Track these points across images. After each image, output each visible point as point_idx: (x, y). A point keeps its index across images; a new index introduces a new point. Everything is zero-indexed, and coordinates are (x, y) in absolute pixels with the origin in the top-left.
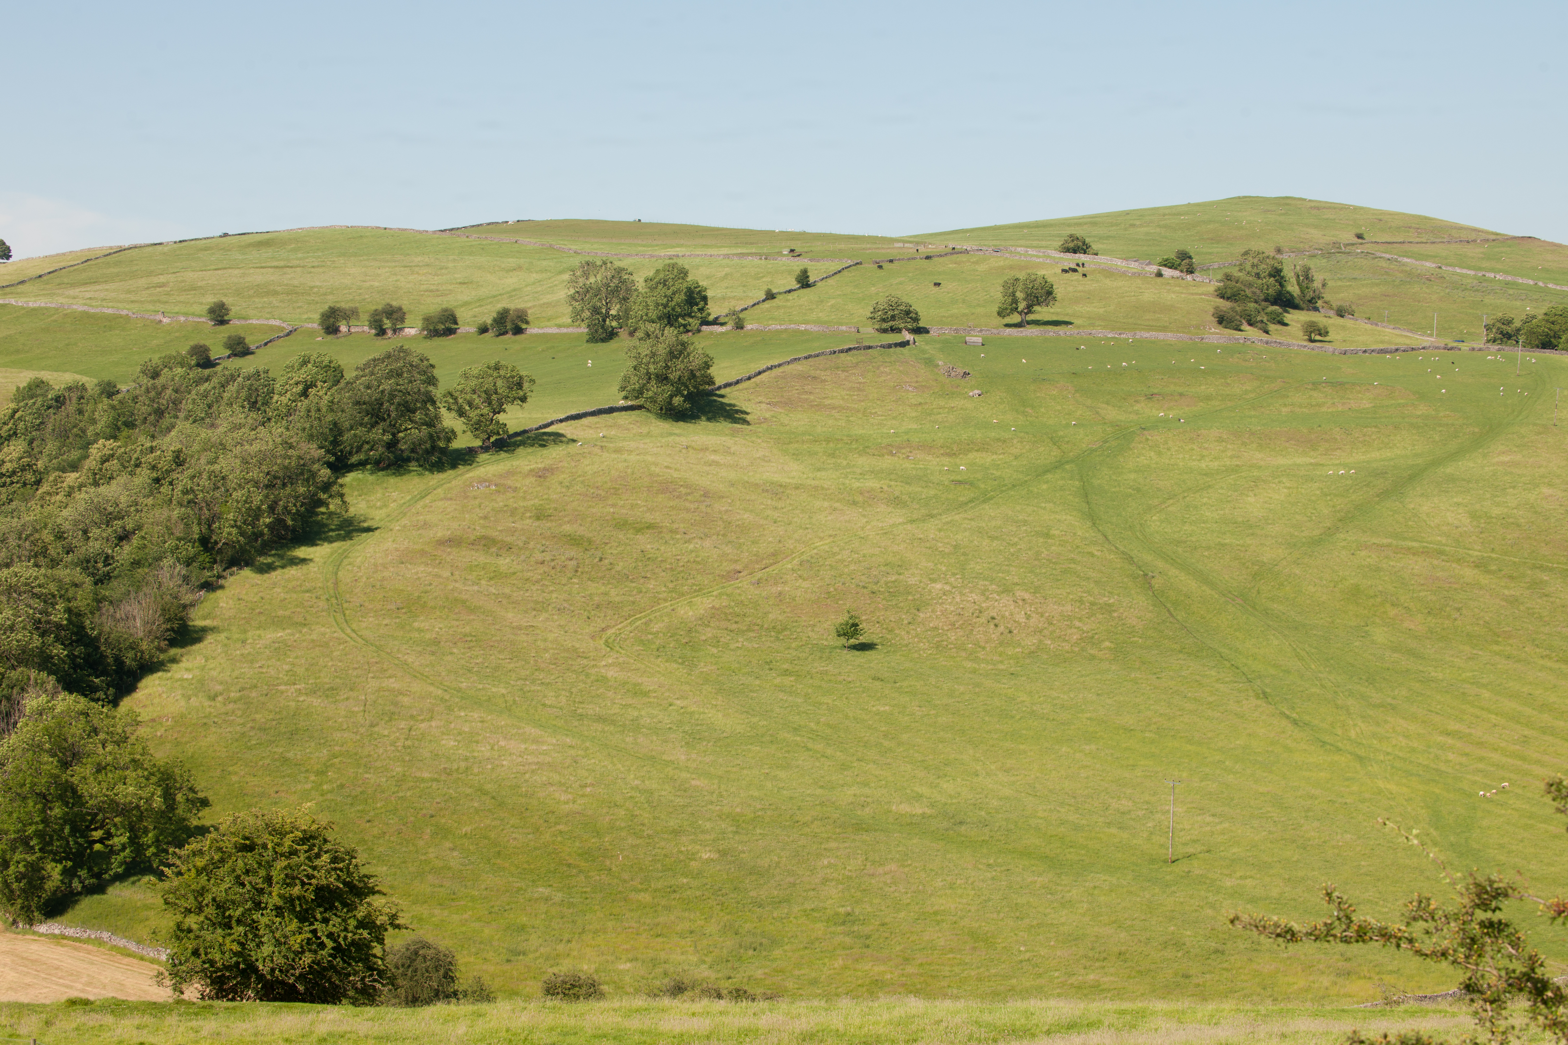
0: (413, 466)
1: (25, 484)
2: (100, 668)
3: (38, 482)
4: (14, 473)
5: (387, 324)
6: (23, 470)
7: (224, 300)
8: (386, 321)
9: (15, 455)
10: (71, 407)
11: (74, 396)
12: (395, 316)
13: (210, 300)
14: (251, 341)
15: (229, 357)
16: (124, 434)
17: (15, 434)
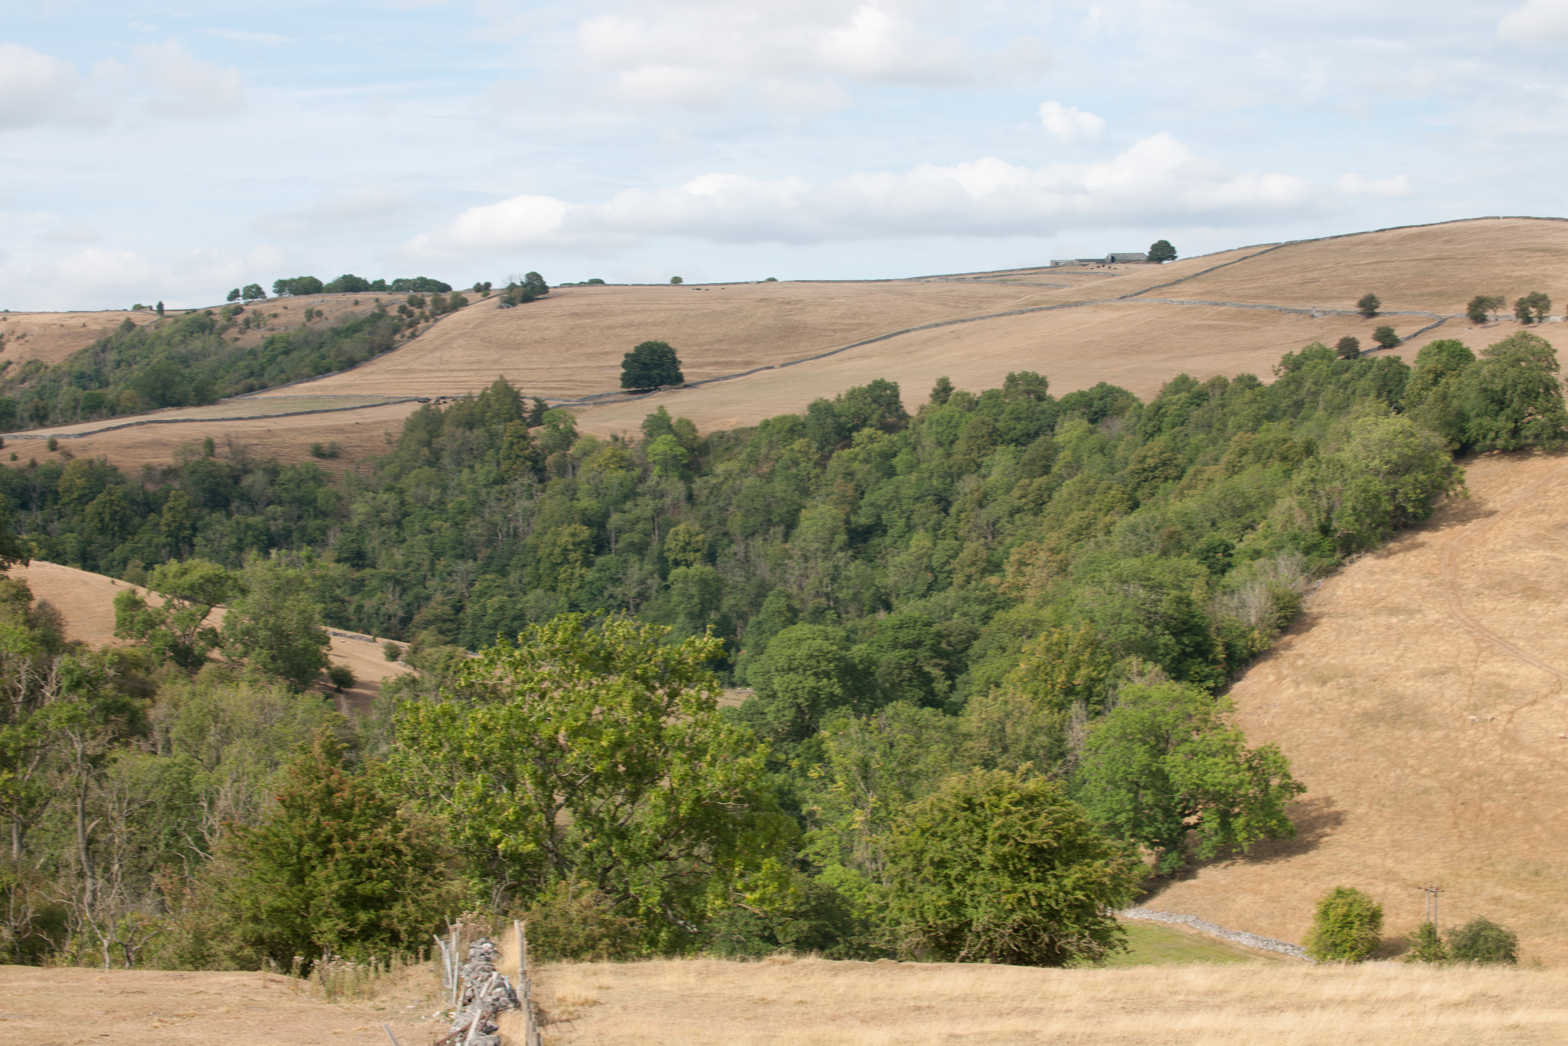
0: (1537, 450)
1: (1166, 479)
2: (1211, 657)
3: (1179, 478)
4: (1156, 468)
5: (1533, 312)
6: (1164, 464)
7: (1376, 294)
8: (1532, 309)
9: (1157, 450)
10: (1215, 402)
11: (1218, 392)
12: (1541, 303)
13: (1362, 294)
14: (1400, 333)
15: (1379, 348)
16: (1264, 427)
17: (1160, 430)
